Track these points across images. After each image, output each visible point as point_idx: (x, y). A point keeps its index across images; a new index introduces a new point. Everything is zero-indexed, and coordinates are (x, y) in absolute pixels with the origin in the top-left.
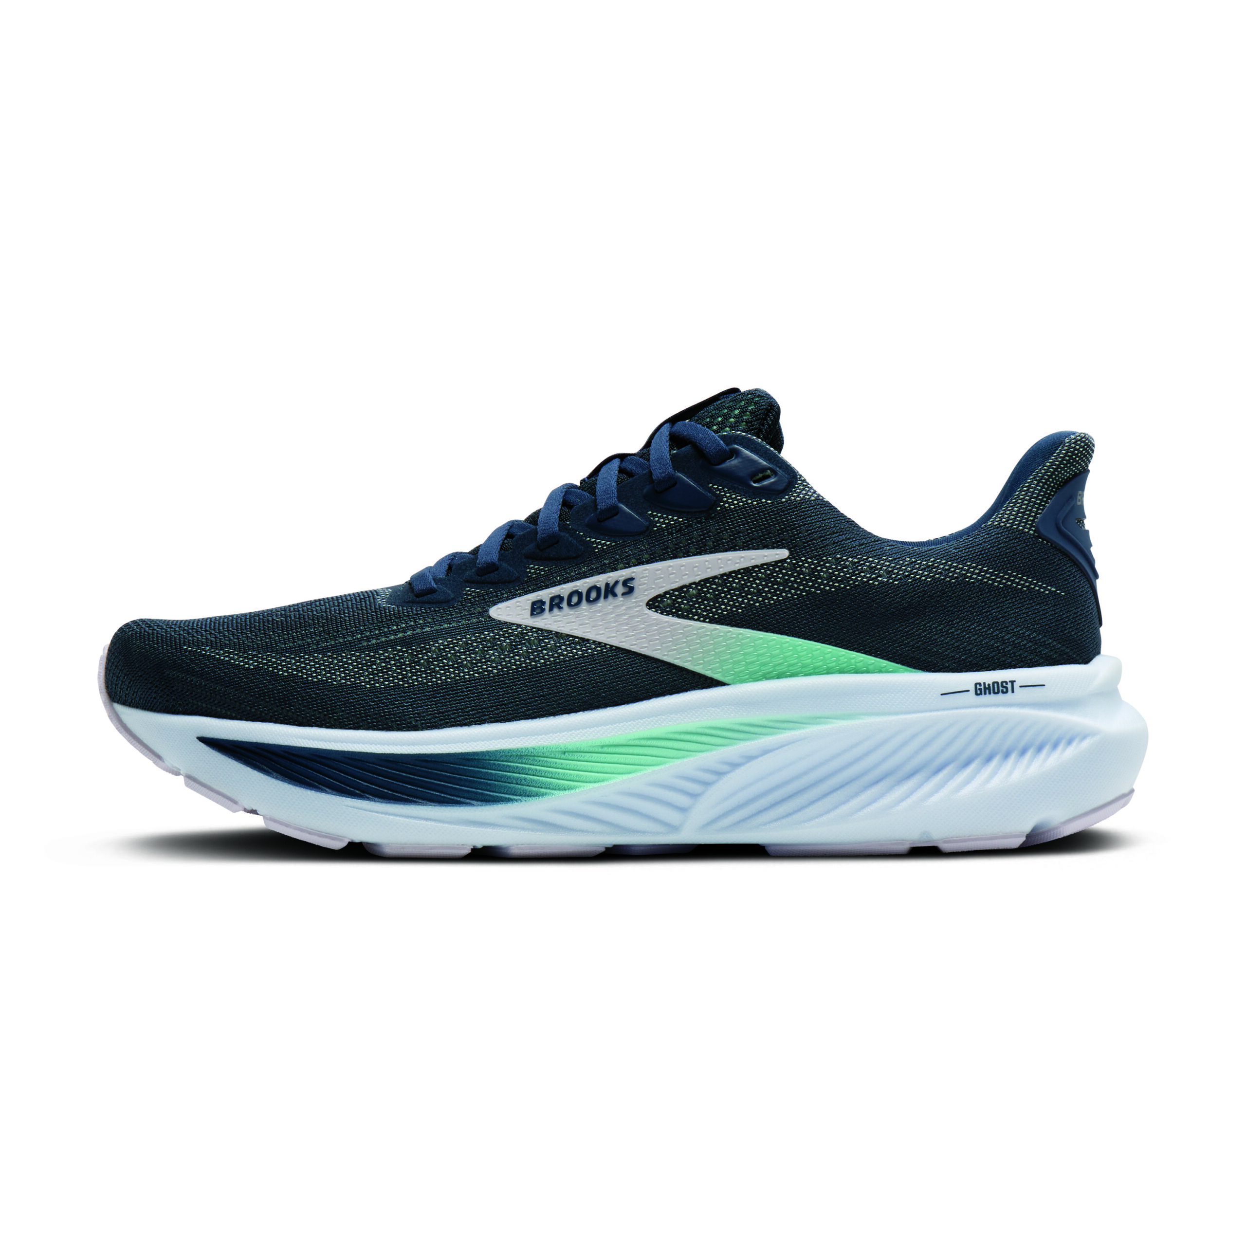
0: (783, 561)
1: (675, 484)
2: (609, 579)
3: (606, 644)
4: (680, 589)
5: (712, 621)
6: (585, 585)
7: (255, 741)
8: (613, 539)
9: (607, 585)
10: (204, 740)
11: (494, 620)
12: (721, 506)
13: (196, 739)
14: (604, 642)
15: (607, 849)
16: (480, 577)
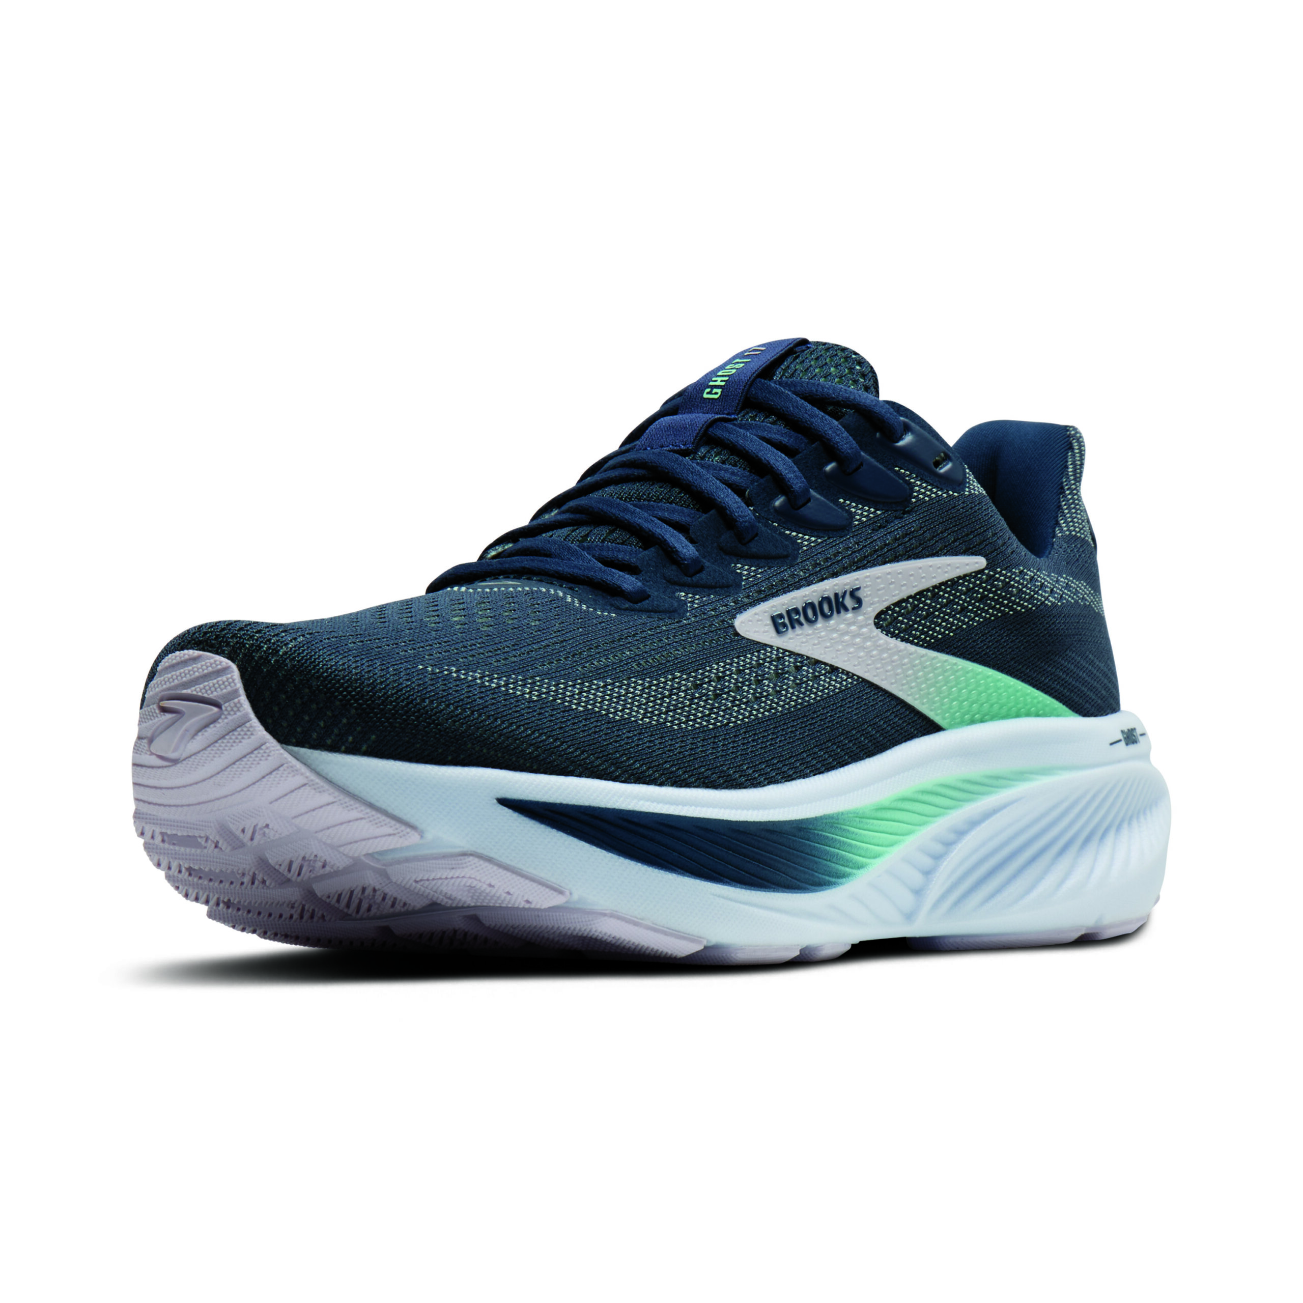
0: (981, 572)
1: (862, 464)
2: (836, 588)
3: (854, 675)
4: (898, 604)
5: (930, 646)
6: (814, 594)
7: (587, 803)
8: (816, 534)
9: (836, 595)
10: (505, 802)
11: (743, 638)
12: (914, 498)
13: (495, 801)
14: (852, 671)
15: (853, 946)
16: (689, 579)
